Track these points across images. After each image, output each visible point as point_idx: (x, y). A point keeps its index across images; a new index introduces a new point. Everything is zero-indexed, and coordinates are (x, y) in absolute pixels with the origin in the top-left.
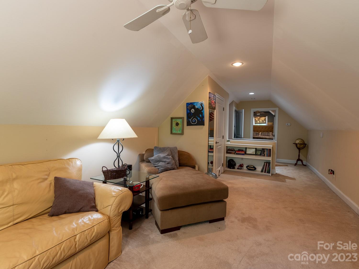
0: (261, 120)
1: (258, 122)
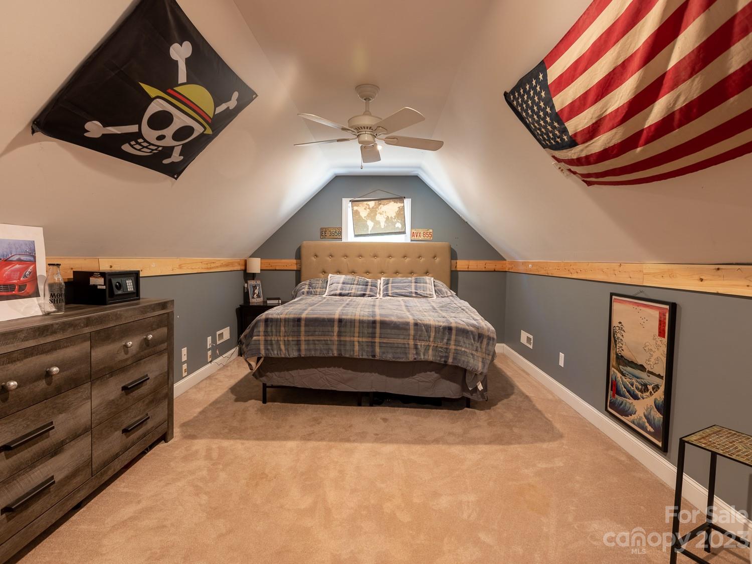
0: (381, 218)
1: (370, 224)
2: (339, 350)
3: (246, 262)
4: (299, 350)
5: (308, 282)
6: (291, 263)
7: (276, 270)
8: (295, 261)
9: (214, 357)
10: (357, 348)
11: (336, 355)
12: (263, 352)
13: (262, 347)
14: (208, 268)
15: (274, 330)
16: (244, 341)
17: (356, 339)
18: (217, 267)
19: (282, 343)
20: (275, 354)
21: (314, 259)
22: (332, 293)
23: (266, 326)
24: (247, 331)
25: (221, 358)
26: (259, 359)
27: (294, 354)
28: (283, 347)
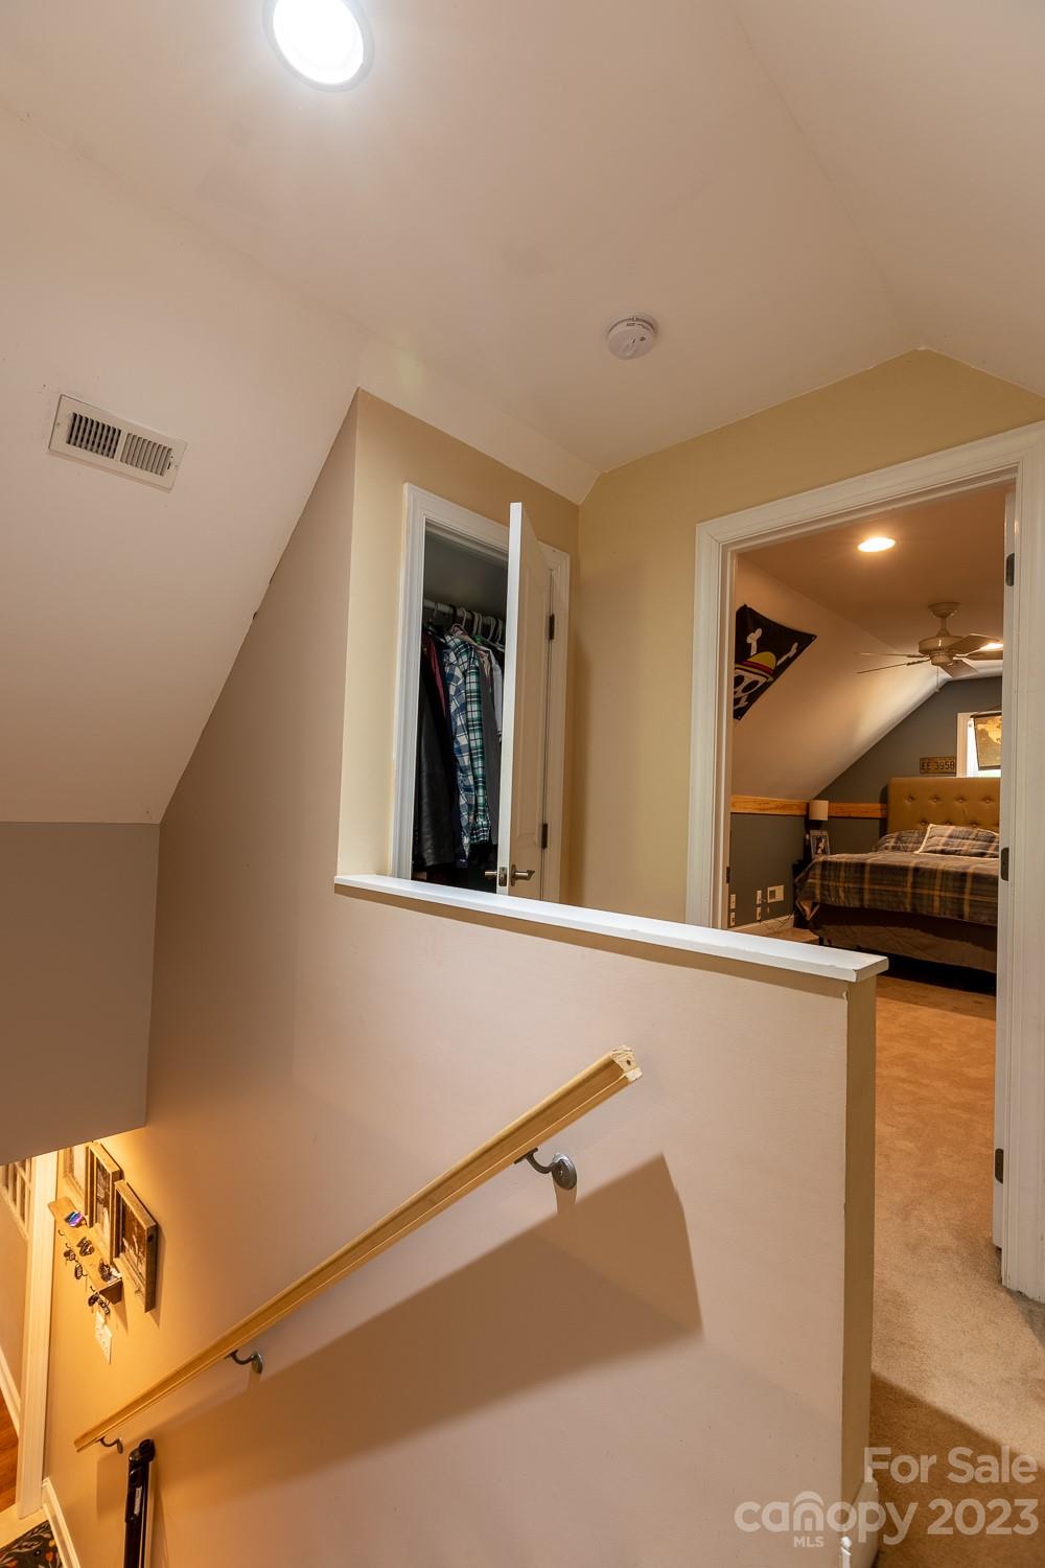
2: (913, 905)
3: (808, 805)
4: (862, 900)
5: (896, 835)
6: (873, 809)
7: (850, 818)
8: (878, 806)
9: (765, 917)
10: (937, 903)
11: (909, 910)
12: (818, 897)
13: (818, 891)
14: (760, 809)
15: (832, 874)
16: (798, 885)
17: (937, 893)
18: (771, 809)
19: (840, 890)
20: (832, 900)
21: (908, 803)
22: (930, 849)
23: (824, 869)
24: (803, 874)
25: (773, 921)
26: (814, 905)
27: (856, 904)
28: (842, 894)
